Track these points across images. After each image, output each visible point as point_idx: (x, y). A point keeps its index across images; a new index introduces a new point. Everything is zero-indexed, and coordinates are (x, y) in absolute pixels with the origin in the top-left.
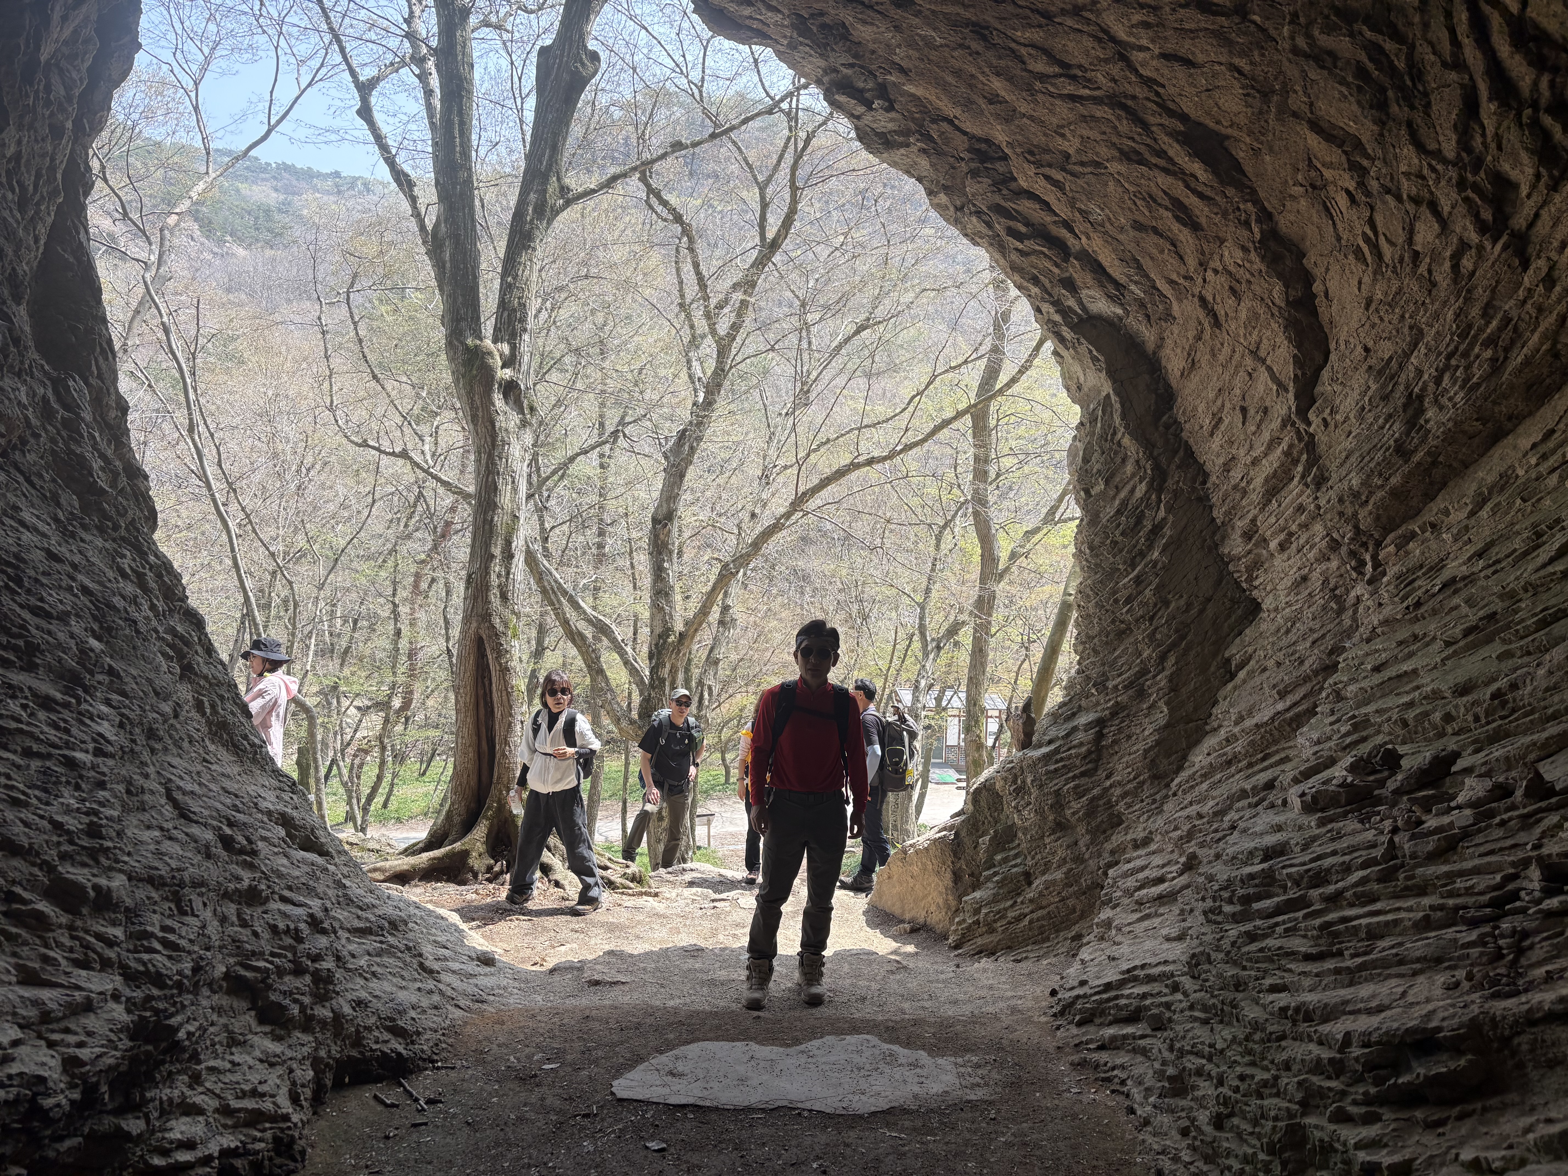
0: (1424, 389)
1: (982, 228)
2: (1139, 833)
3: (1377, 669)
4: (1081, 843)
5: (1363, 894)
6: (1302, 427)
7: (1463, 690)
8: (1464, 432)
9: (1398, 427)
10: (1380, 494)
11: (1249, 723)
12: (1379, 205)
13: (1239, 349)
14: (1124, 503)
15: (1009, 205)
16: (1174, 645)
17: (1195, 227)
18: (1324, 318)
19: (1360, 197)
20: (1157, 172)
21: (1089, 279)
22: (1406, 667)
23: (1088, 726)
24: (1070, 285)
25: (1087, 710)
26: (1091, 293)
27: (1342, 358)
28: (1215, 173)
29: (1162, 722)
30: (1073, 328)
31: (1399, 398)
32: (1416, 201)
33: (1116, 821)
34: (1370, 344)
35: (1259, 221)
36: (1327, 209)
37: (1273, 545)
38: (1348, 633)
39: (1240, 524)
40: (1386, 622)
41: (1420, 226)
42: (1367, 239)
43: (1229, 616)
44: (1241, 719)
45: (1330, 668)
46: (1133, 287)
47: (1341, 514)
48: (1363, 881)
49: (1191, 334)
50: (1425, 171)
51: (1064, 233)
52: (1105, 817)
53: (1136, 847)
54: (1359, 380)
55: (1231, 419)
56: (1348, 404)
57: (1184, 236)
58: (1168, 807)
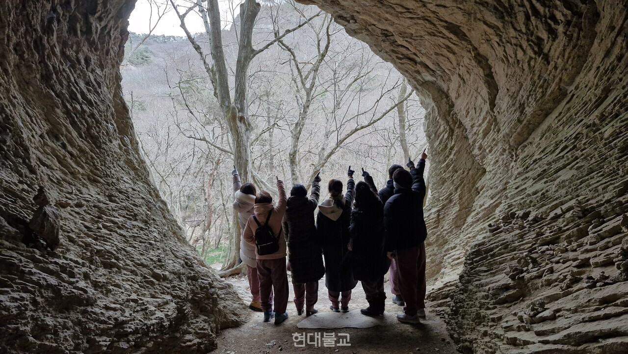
0: (524, 102)
1: (388, 57)
2: (452, 245)
3: (516, 188)
4: (435, 249)
5: (500, 253)
6: (492, 114)
7: (535, 193)
8: (537, 114)
9: (518, 114)
10: (515, 134)
11: (483, 207)
12: (506, 46)
13: (472, 90)
14: (441, 140)
15: (395, 49)
16: (460, 185)
17: (454, 53)
18: (496, 79)
19: (501, 44)
20: (440, 38)
21: (424, 70)
22: (523, 187)
23: (435, 213)
24: (418, 72)
25: (434, 207)
26: (425, 74)
27: (501, 93)
28: (458, 37)
29: (458, 209)
30: (420, 85)
31: (517, 105)
32: (516, 45)
33: (446, 242)
34: (509, 88)
35: (473, 51)
36: (492, 47)
37: (487, 151)
38: (510, 177)
39: (477, 145)
40: (519, 174)
41: (518, 52)
42: (504, 56)
43: (477, 174)
44: (481, 206)
45: (505, 189)
46: (438, 72)
47: (505, 141)
48: (500, 250)
49: (457, 85)
50: (518, 36)
51: (414, 57)
52: (442, 241)
53: (452, 249)
54: (507, 99)
55: (472, 112)
56: (504, 107)
57: (451, 56)
58: (461, 236)
